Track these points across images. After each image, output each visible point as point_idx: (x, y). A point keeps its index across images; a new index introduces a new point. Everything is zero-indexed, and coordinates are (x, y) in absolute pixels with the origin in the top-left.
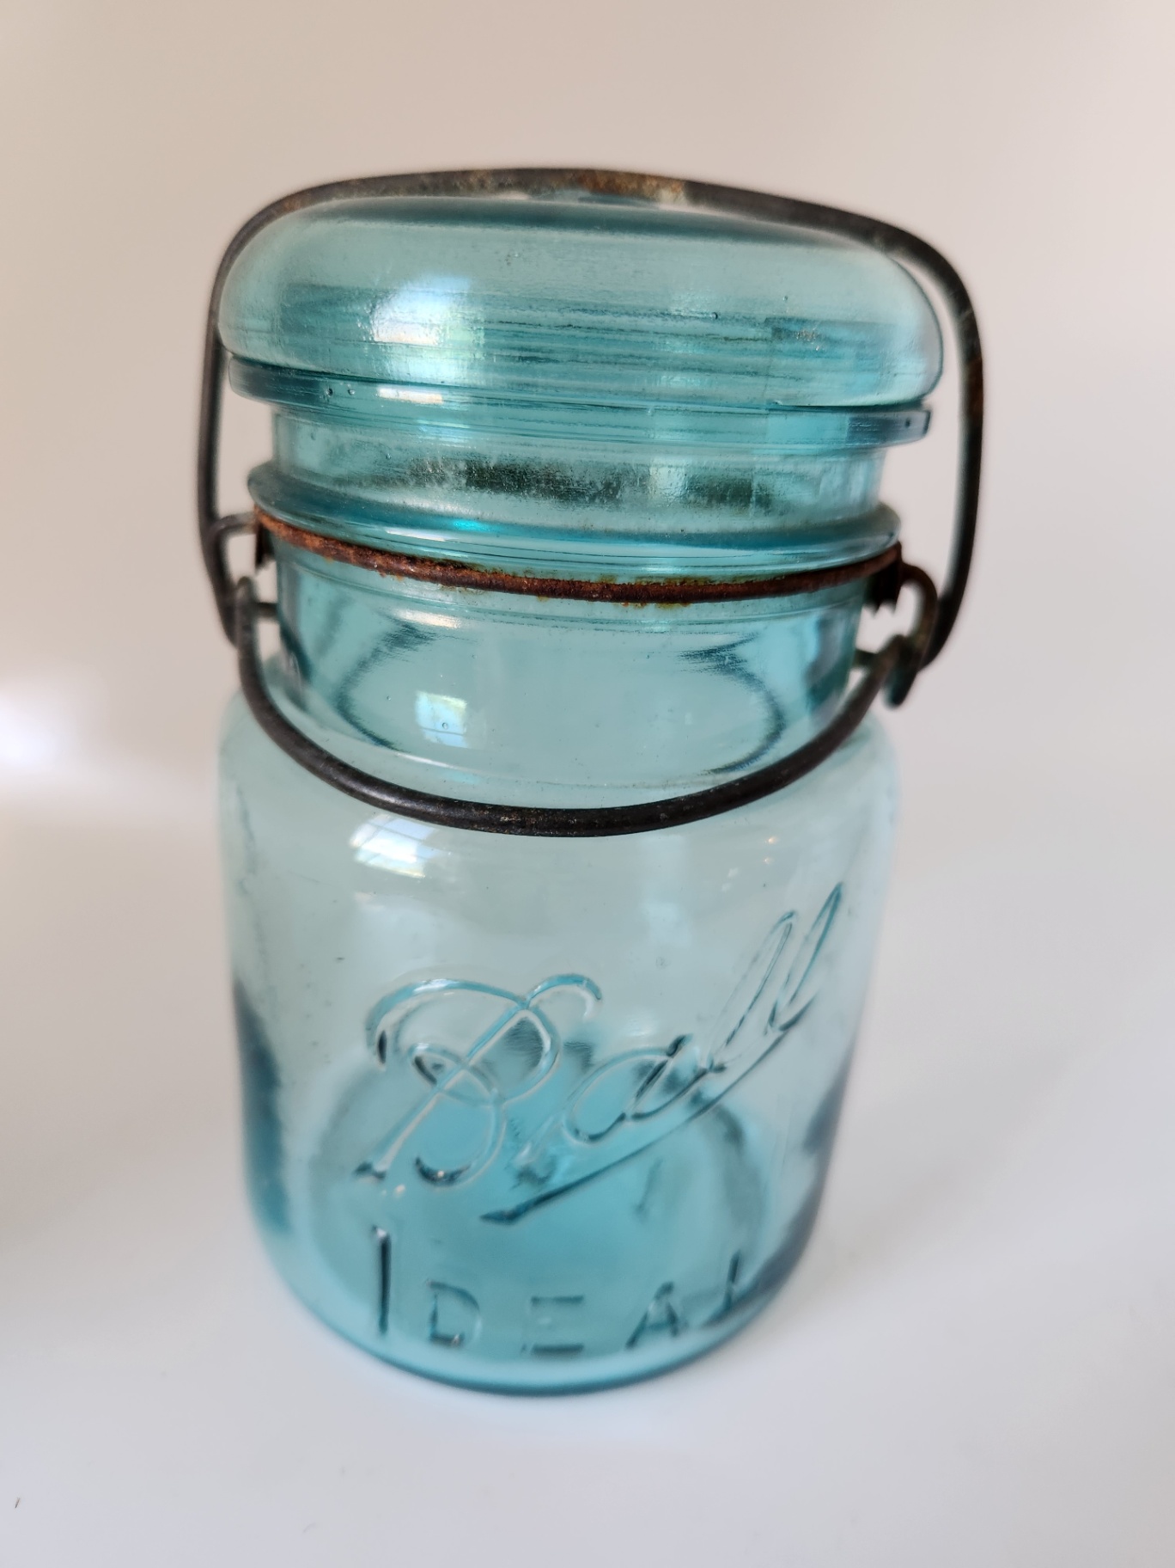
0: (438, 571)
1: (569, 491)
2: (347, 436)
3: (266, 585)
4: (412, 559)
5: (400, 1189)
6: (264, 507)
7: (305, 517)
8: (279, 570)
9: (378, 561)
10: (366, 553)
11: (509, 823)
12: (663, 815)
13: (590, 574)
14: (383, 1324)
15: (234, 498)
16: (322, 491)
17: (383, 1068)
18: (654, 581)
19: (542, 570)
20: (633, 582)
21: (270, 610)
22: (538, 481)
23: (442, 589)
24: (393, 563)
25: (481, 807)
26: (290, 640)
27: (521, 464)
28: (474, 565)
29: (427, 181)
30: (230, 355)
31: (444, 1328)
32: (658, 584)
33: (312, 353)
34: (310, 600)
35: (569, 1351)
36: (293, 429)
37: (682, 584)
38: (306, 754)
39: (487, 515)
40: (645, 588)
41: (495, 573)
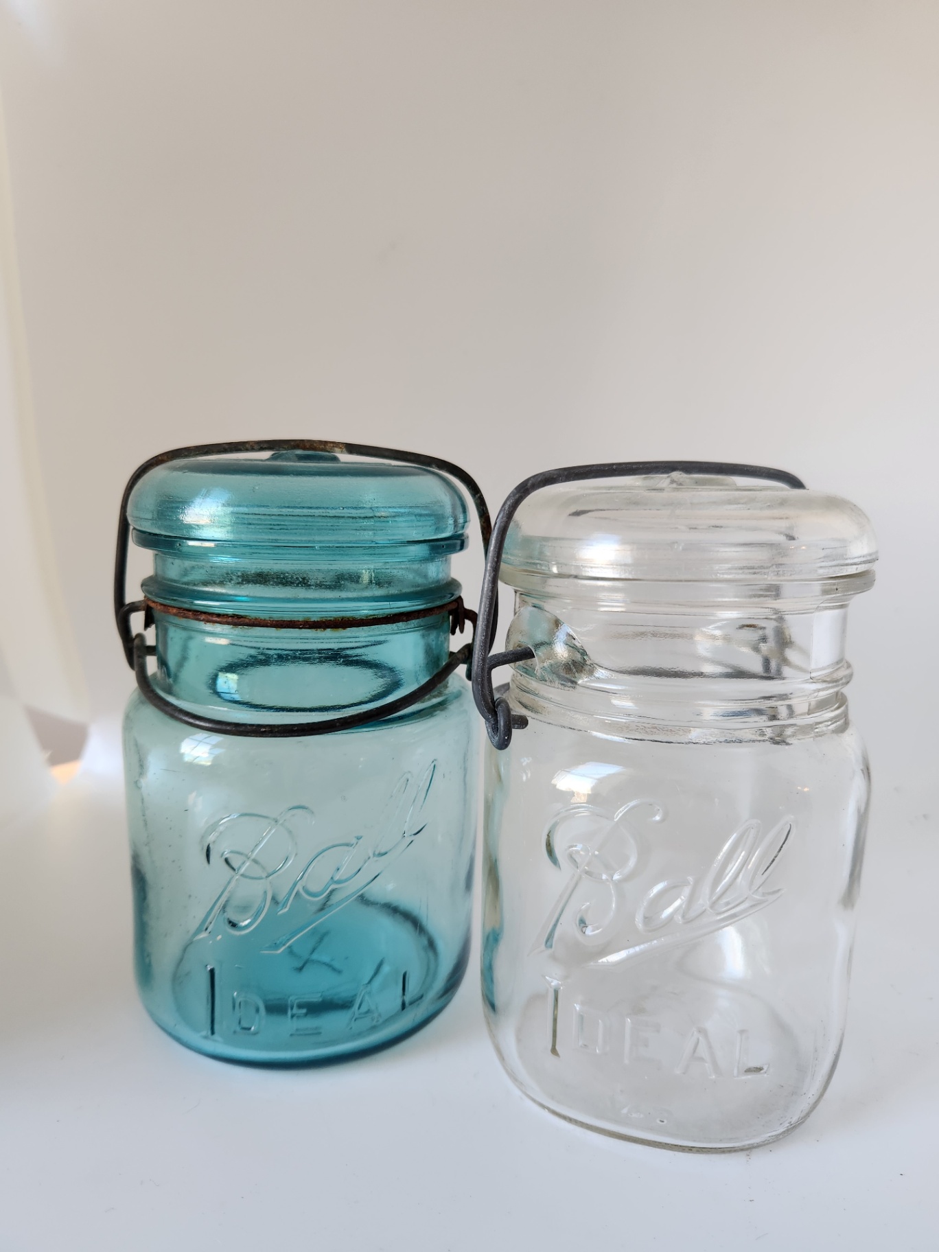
0: (230, 620)
1: (287, 582)
2: (187, 564)
3: (150, 637)
4: (219, 615)
5: (220, 937)
6: (150, 596)
7: (168, 599)
8: (157, 628)
9: (203, 617)
10: (198, 614)
11: (266, 732)
12: (338, 724)
13: (299, 617)
15: (134, 594)
16: (177, 587)
17: (209, 866)
18: (329, 619)
19: (277, 616)
20: (319, 620)
21: (152, 650)
22: (273, 578)
23: (232, 628)
24: (210, 618)
25: (252, 725)
26: (163, 663)
27: (266, 571)
28: (247, 616)
29: (227, 447)
30: (131, 528)
32: (330, 620)
33: (170, 528)
34: (172, 638)
36: (164, 561)
37: (342, 620)
38: (168, 709)
39: (251, 594)
40: (323, 622)
41: (256, 619)
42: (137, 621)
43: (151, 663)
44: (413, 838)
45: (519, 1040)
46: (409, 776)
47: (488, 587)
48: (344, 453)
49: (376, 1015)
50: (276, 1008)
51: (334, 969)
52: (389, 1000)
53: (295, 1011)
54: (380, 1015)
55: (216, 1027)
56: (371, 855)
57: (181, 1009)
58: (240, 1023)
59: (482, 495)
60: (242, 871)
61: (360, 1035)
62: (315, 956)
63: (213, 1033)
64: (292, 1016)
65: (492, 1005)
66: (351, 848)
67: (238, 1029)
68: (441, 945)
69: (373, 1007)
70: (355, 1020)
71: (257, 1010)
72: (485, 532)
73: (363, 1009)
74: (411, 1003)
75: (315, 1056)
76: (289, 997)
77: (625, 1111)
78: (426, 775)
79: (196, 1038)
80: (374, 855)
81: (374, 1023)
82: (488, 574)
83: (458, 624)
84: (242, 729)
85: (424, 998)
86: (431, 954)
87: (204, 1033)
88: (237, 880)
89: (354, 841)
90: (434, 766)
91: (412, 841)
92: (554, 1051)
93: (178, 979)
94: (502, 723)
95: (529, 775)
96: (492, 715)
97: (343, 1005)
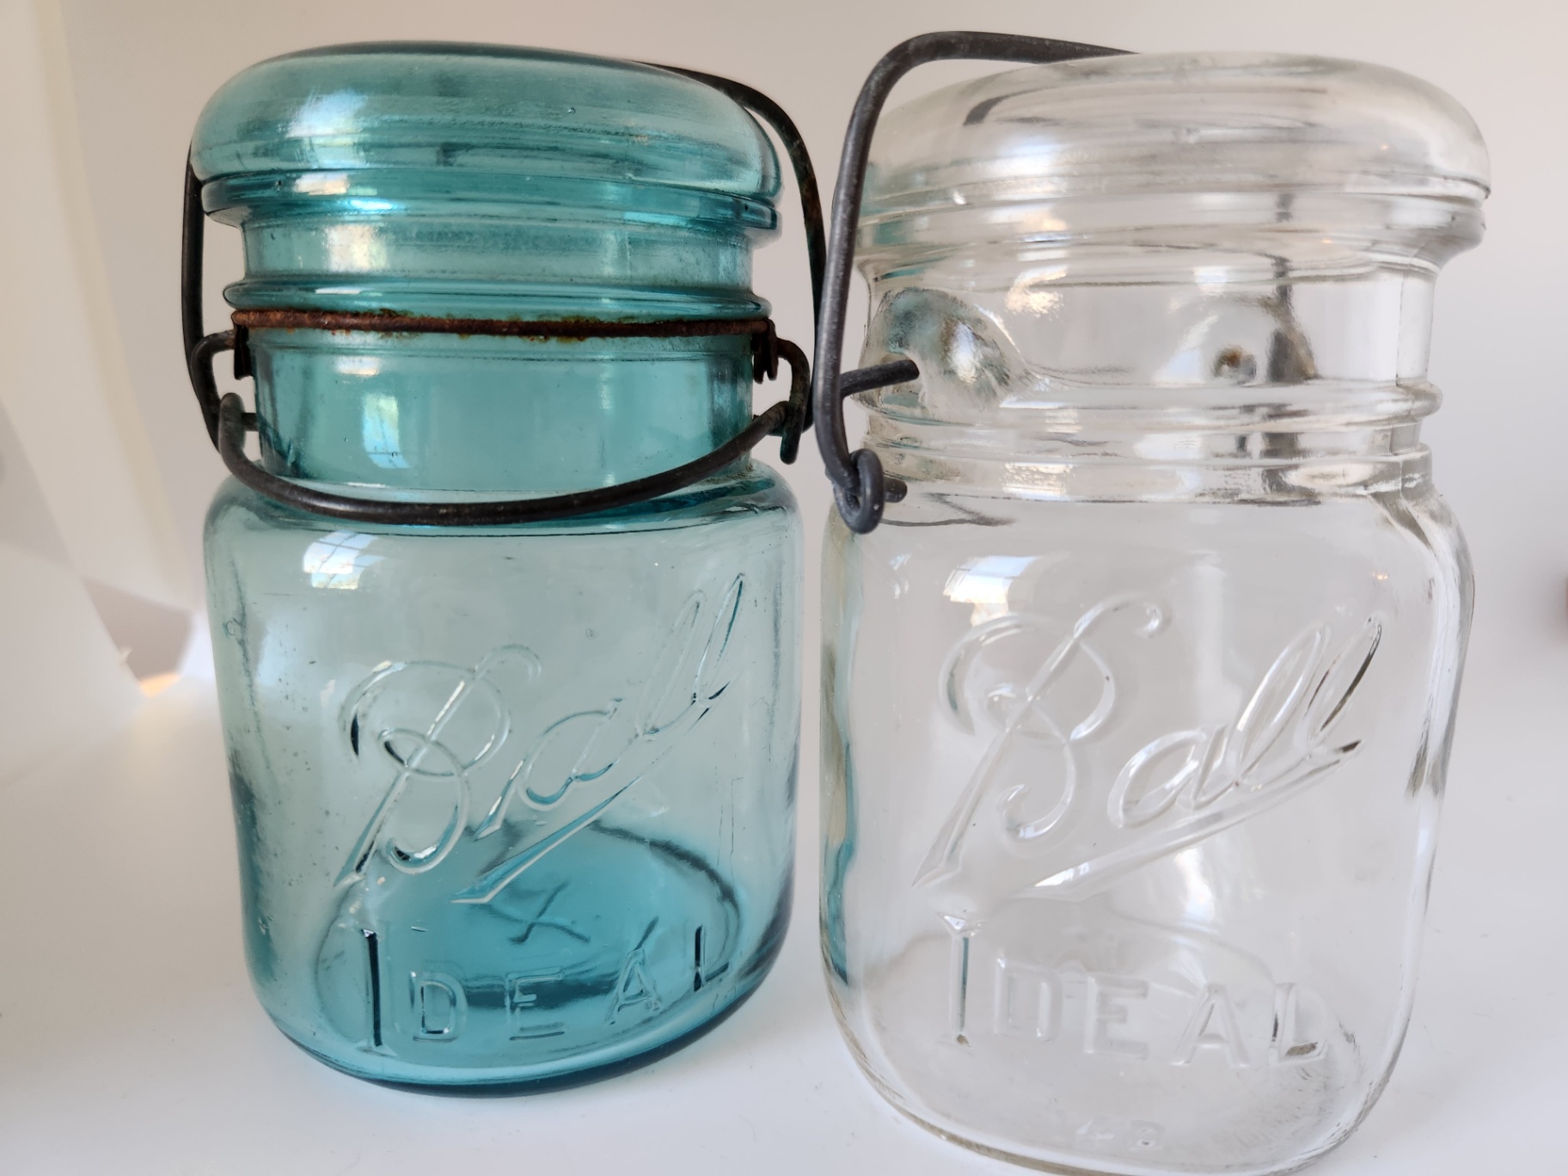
0: (376, 321)
4: (356, 314)
9: (328, 320)
10: (320, 316)
11: (447, 515)
12: (576, 502)
13: (502, 312)
17: (357, 760)
18: (554, 318)
19: (460, 313)
21: (251, 421)
24: (343, 321)
26: (270, 440)
28: (404, 312)
32: (556, 322)
36: (259, 234)
40: (544, 325)
41: (423, 317)
42: (223, 363)
43: (252, 444)
44: (709, 703)
45: (880, 1027)
46: (698, 597)
47: (842, 232)
49: (653, 999)
50: (486, 998)
51: (579, 937)
52: (674, 971)
53: (518, 998)
54: (659, 999)
55: (384, 1032)
56: (640, 731)
57: (328, 1010)
58: (423, 1025)
60: (415, 764)
61: (624, 1034)
62: (544, 918)
63: (378, 1042)
64: (513, 1007)
65: (839, 971)
66: (605, 719)
67: (422, 1035)
68: (742, 895)
69: (649, 988)
70: (619, 1010)
71: (453, 1002)
72: (809, 208)
73: (634, 989)
74: (709, 979)
75: (554, 1072)
76: (506, 976)
77: (1082, 1131)
78: (727, 599)
79: (349, 1052)
80: (645, 733)
81: (651, 1013)
82: (840, 209)
83: (765, 368)
84: (406, 511)
85: (729, 969)
86: (728, 906)
87: (363, 1044)
88: (407, 779)
89: (610, 706)
90: (741, 584)
91: (707, 709)
92: (962, 1040)
93: (321, 963)
94: (867, 485)
95: (907, 588)
96: (849, 471)
97: (598, 987)
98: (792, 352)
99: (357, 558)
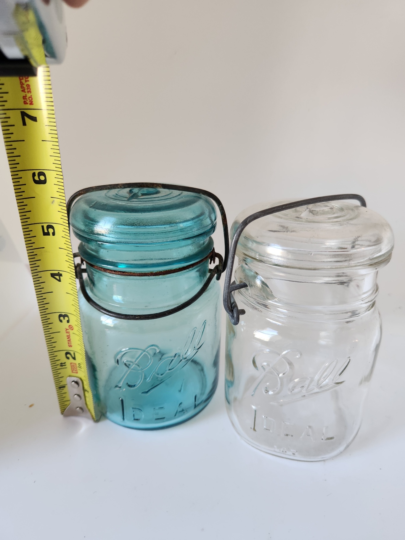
4: (114, 271)
5: (124, 389)
9: (108, 271)
10: (106, 270)
11: (138, 318)
13: (148, 272)
14: (123, 419)
17: (118, 366)
19: (139, 272)
20: (156, 272)
21: (84, 271)
25: (132, 315)
26: (90, 278)
28: (126, 272)
31: (136, 417)
32: (161, 272)
35: (162, 419)
37: (166, 271)
40: (158, 273)
41: (131, 273)
43: (85, 275)
44: (198, 350)
46: (195, 329)
48: (161, 188)
56: (183, 359)
59: (222, 205)
66: (174, 358)
72: (224, 221)
78: (202, 327)
83: (213, 259)
84: (128, 317)
89: (174, 355)
90: (205, 323)
91: (197, 352)
92: (254, 429)
94: (235, 315)
96: (231, 312)
98: (219, 256)
99: (112, 321)
